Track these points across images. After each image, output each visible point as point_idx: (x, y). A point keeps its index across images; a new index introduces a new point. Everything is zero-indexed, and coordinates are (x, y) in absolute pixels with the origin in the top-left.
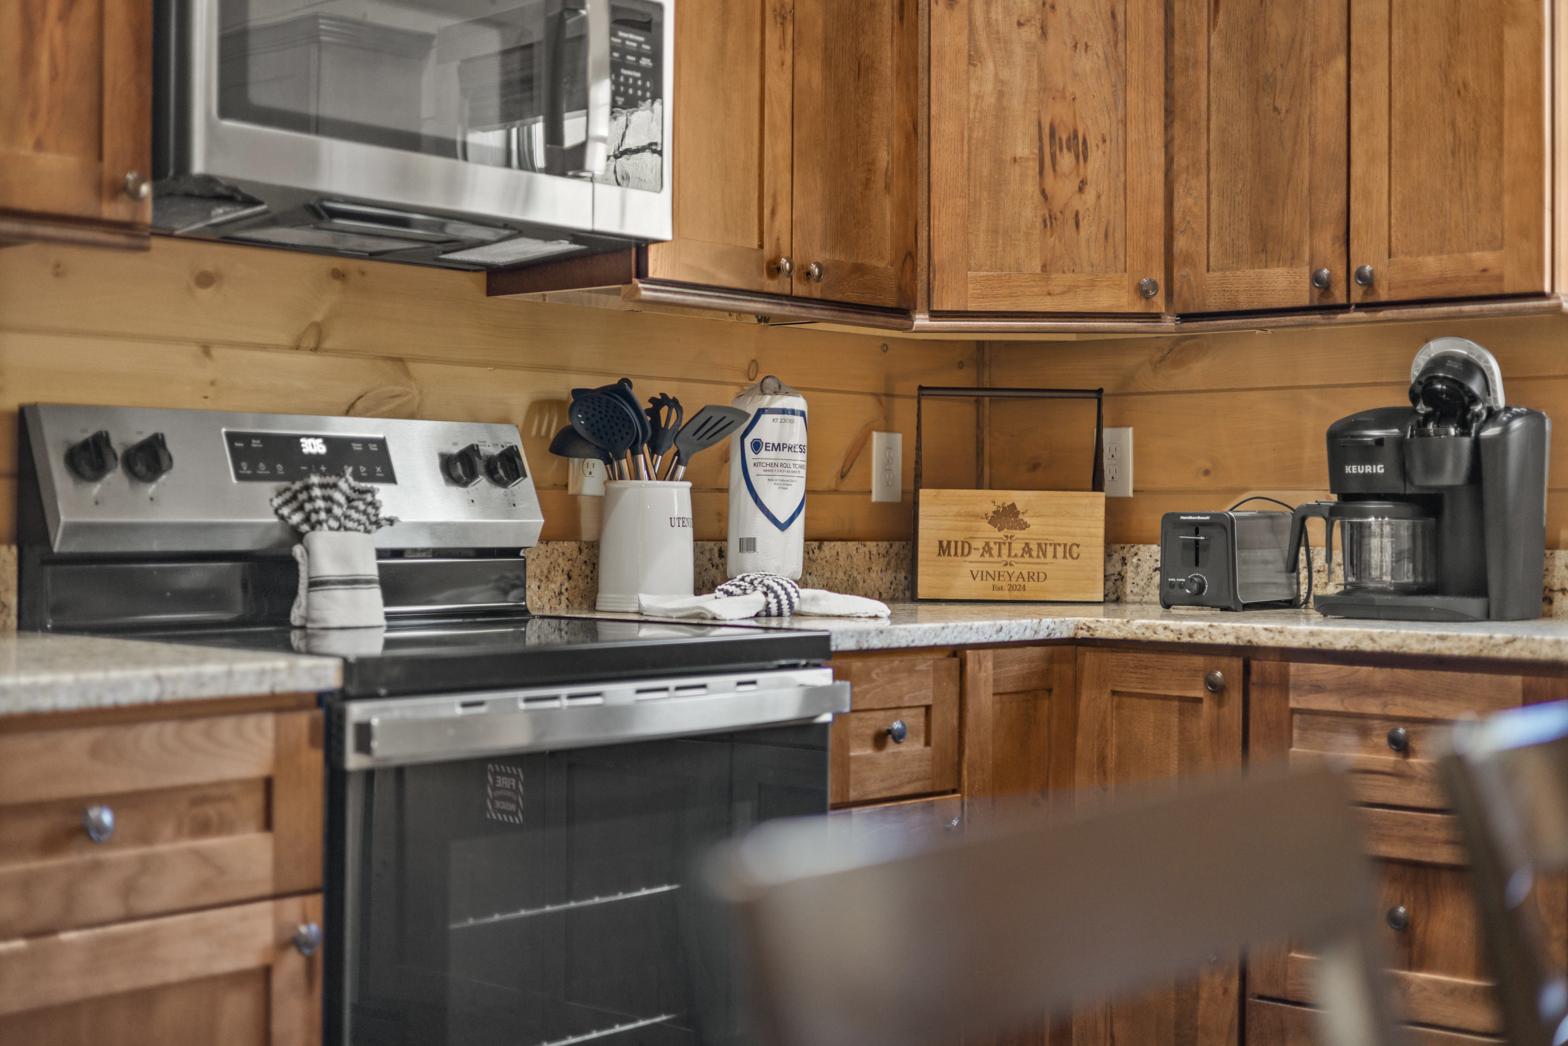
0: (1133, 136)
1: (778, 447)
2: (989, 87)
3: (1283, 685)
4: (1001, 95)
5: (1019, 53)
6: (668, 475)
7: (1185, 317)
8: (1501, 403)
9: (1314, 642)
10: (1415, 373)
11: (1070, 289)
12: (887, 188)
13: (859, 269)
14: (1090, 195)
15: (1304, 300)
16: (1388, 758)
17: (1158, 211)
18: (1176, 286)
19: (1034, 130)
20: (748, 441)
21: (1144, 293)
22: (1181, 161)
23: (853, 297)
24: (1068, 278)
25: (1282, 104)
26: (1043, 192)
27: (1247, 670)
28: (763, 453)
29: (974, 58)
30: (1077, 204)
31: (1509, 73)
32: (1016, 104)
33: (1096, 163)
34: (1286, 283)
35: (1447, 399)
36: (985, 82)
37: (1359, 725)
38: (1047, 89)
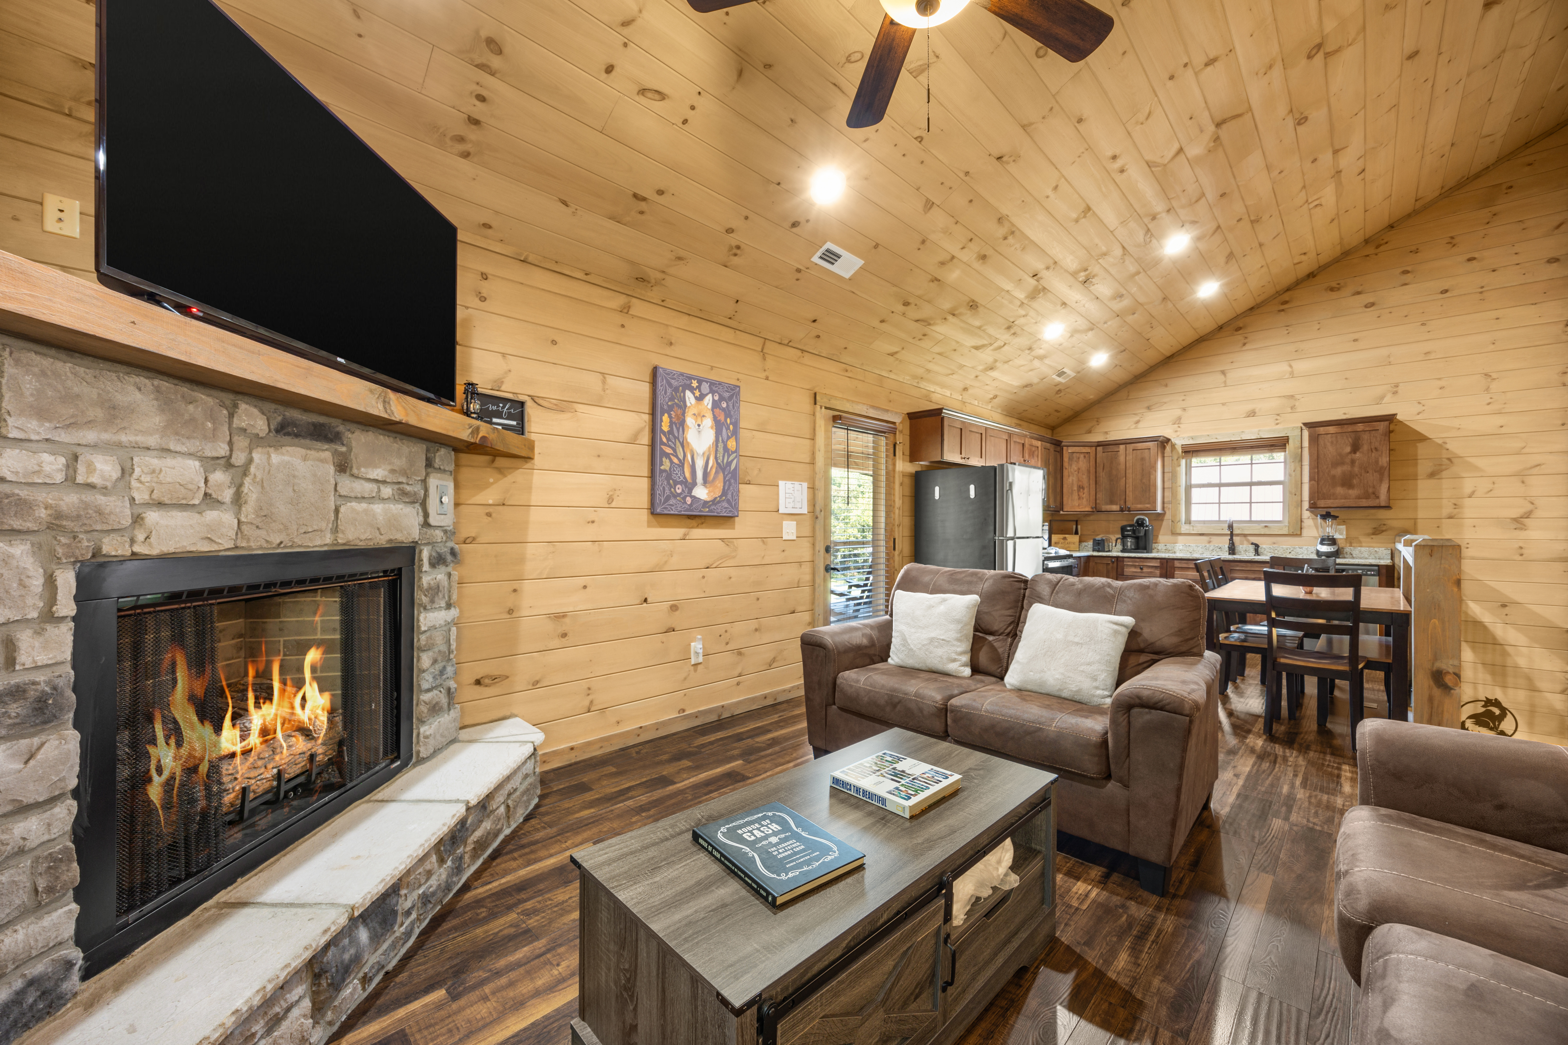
0: (1091, 487)
3: (1123, 561)
4: (1072, 481)
5: (1075, 475)
7: (1098, 512)
8: (1148, 524)
9: (1128, 556)
10: (1135, 520)
11: (1082, 508)
12: (1059, 495)
13: (1057, 506)
14: (1085, 495)
15: (1118, 510)
16: (1139, 570)
17: (1094, 497)
18: (1097, 507)
19: (1077, 486)
21: (1092, 508)
22: (1098, 490)
23: (1056, 510)
24: (1082, 506)
25: (1115, 483)
26: (1078, 495)
27: (1117, 559)
30: (1083, 496)
31: (1150, 481)
32: (1075, 483)
33: (1086, 490)
34: (1115, 508)
35: (1140, 523)
36: (1070, 480)
37: (1135, 566)
38: (1079, 480)
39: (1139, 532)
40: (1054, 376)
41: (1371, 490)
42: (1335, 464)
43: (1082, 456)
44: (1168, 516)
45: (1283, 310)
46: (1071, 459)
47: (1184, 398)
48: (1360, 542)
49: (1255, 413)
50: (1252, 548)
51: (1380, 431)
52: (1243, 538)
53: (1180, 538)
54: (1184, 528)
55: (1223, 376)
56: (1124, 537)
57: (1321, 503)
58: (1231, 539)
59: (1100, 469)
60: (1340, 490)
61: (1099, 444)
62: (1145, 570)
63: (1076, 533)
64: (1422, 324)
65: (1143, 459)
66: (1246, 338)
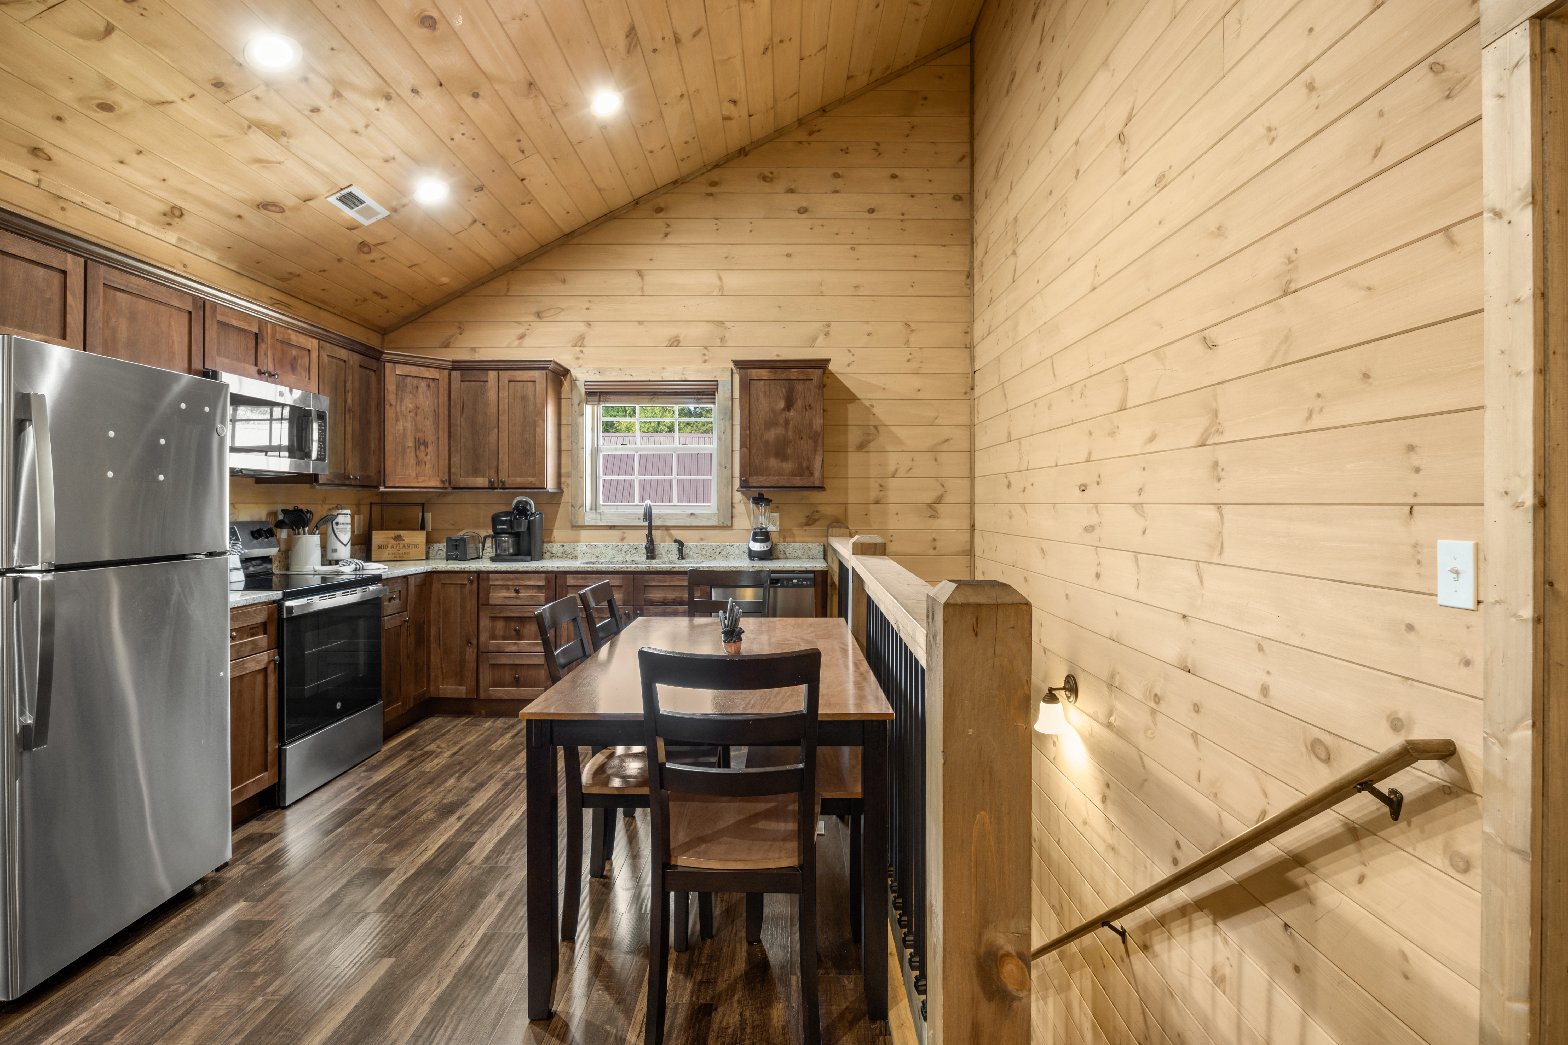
0: (440, 442)
1: (344, 524)
2: (401, 428)
3: (488, 579)
4: (404, 430)
5: (409, 419)
6: (312, 533)
7: (454, 488)
8: (533, 510)
9: (496, 569)
10: (514, 504)
11: (424, 481)
12: (374, 454)
13: (368, 476)
14: (429, 457)
15: (487, 486)
16: (514, 594)
17: (447, 461)
18: (452, 480)
19: (413, 440)
20: (334, 522)
21: (443, 482)
22: (453, 449)
23: (366, 484)
24: (423, 478)
25: (481, 438)
26: (416, 456)
27: (479, 576)
28: (339, 526)
29: (397, 420)
30: (425, 459)
31: (537, 438)
32: (409, 433)
33: (430, 449)
34: (482, 481)
35: (522, 510)
36: (400, 426)
37: (507, 587)
38: (417, 429)
39: (519, 526)
40: (333, 200)
41: (805, 464)
42: (770, 424)
43: (423, 384)
44: (566, 498)
45: (711, 194)
46: (400, 388)
47: (588, 305)
48: (794, 536)
49: (679, 341)
50: (675, 546)
51: (814, 382)
52: (665, 532)
53: (584, 533)
54: (589, 518)
55: (639, 279)
56: (497, 534)
57: (754, 481)
58: (650, 536)
59: (456, 412)
60: (773, 463)
61: (457, 366)
62: (523, 594)
63: (423, 527)
64: (853, 248)
65: (524, 398)
66: (668, 225)
